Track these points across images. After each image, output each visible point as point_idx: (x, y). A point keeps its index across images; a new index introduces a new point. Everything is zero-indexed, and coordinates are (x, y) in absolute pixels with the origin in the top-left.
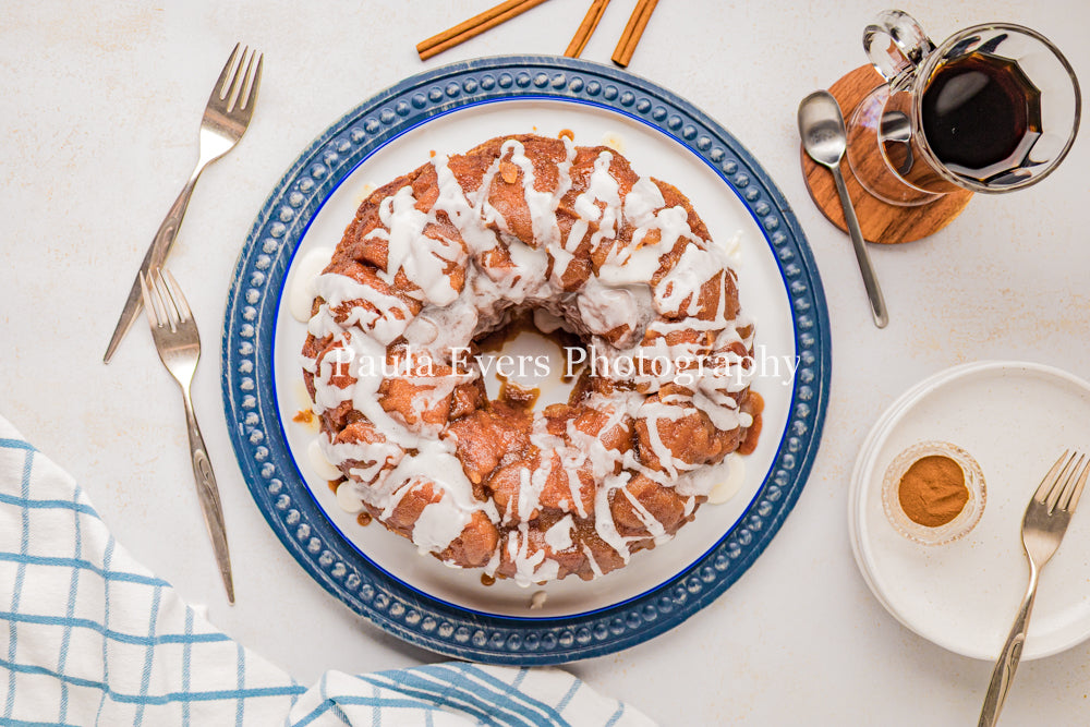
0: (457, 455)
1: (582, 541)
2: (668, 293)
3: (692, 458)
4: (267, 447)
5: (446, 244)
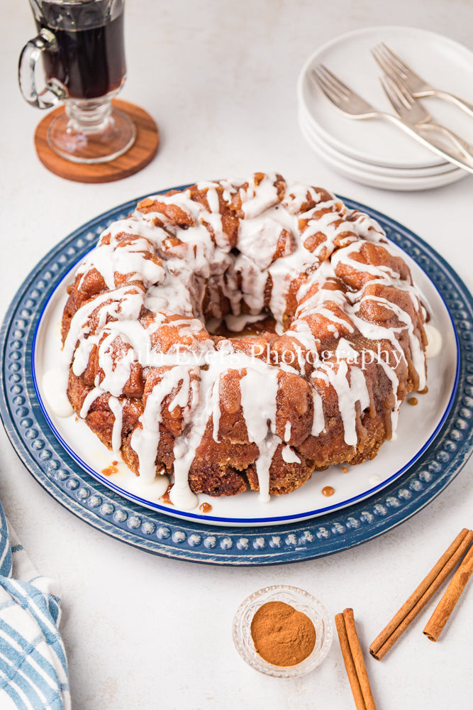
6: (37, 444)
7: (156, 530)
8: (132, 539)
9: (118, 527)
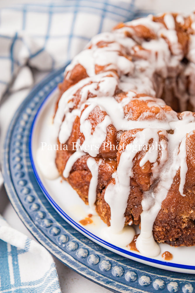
6: (29, 198)
7: (124, 273)
8: (103, 281)
9: (91, 269)
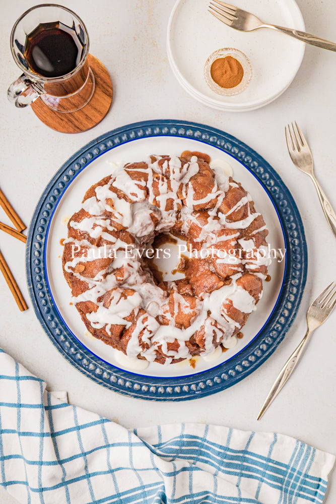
0: (210, 293)
1: (250, 235)
2: (135, 195)
3: (212, 184)
4: (207, 380)
5: (113, 298)
